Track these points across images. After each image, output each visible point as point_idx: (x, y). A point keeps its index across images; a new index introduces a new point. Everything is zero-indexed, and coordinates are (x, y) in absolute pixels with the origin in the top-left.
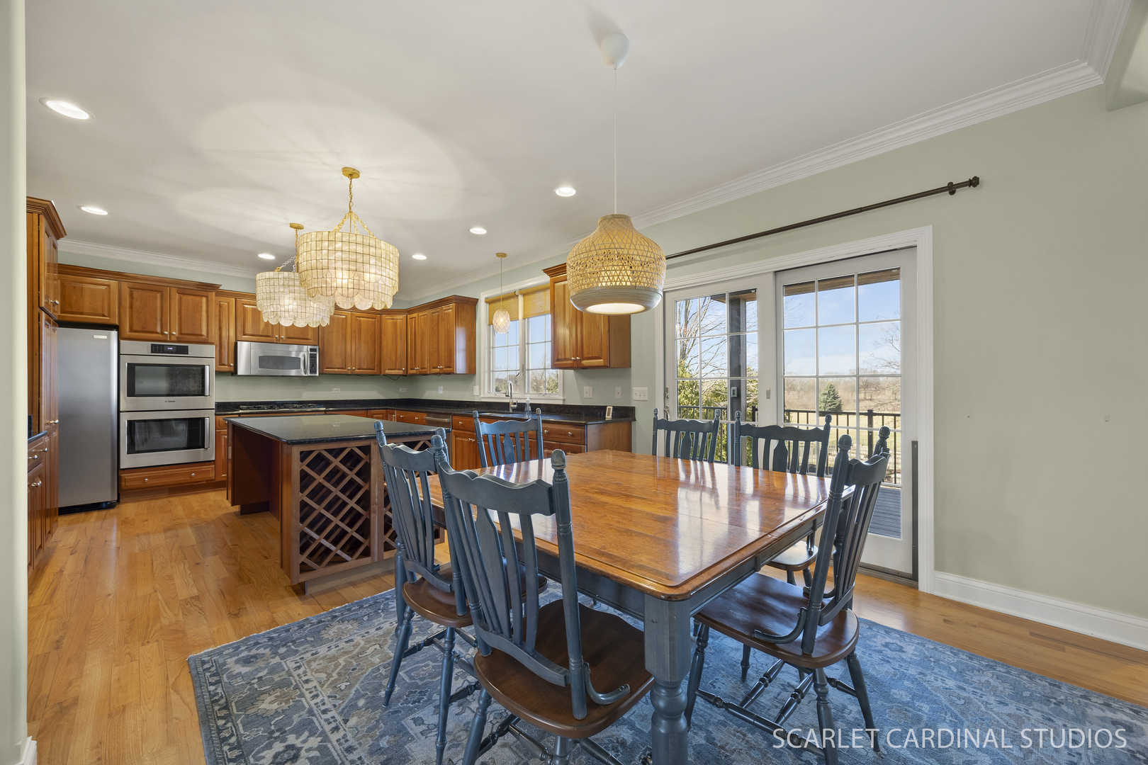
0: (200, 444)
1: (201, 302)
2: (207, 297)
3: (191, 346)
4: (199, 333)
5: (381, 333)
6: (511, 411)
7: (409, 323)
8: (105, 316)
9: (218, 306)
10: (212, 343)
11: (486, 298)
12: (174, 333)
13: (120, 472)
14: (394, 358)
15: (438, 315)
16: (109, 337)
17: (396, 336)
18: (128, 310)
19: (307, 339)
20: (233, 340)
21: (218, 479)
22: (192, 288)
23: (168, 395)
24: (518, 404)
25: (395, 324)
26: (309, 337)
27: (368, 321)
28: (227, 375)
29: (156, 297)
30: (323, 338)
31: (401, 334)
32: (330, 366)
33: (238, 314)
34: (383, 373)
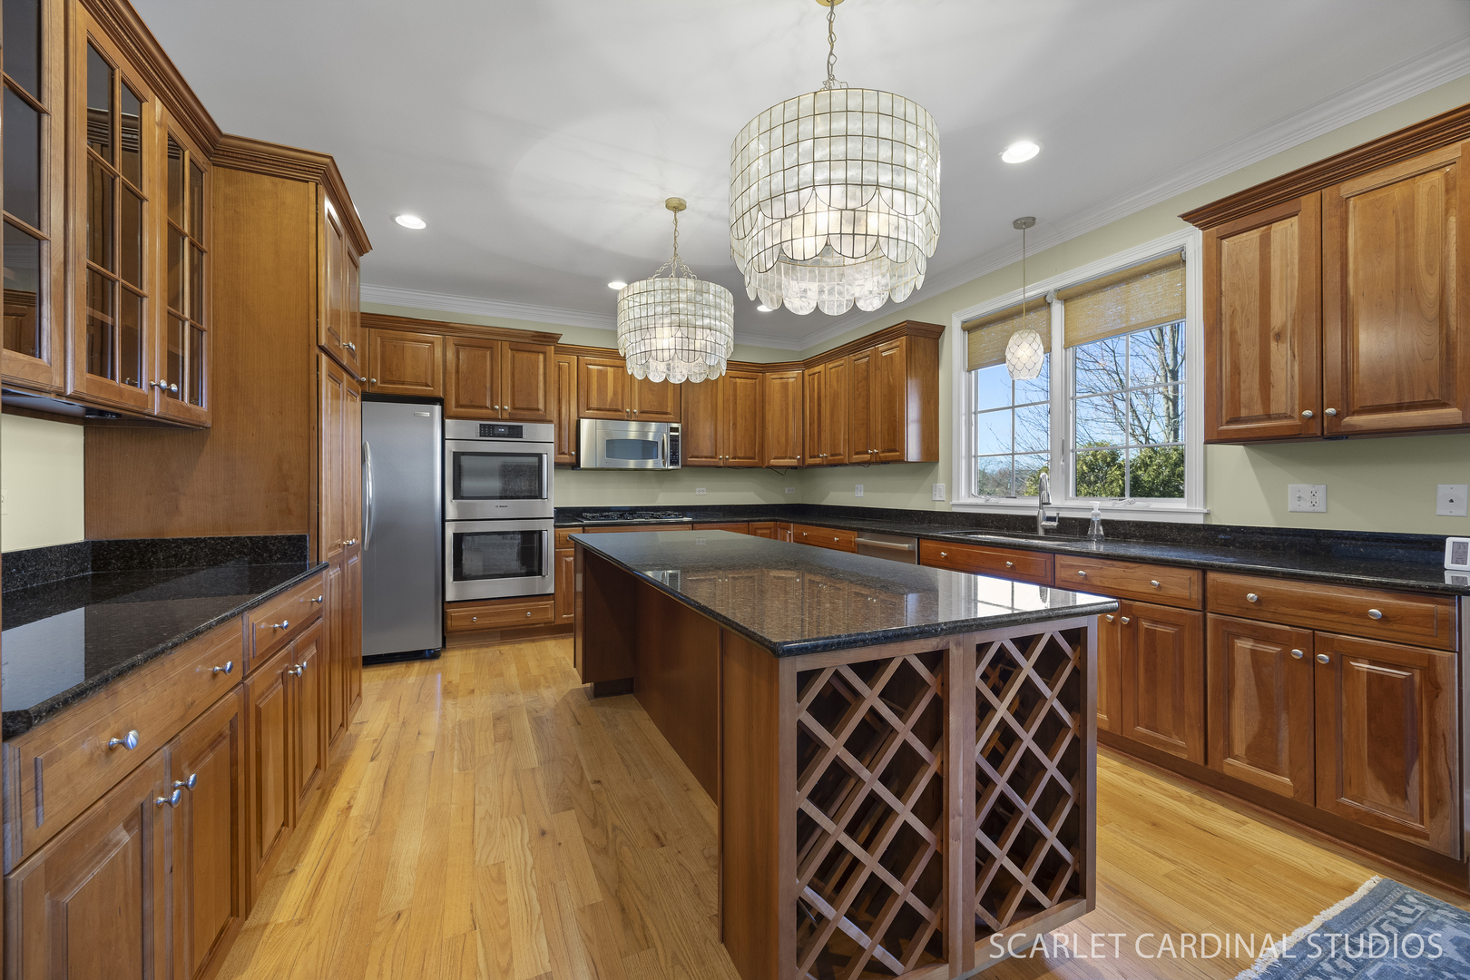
0: (536, 569)
1: (538, 362)
2: (544, 353)
3: (526, 426)
4: (535, 407)
5: (763, 401)
6: (1041, 533)
7: (807, 384)
8: (427, 386)
9: (557, 368)
10: (550, 422)
11: (963, 322)
12: (506, 407)
13: (445, 606)
14: (783, 439)
15: (868, 362)
16: (432, 414)
17: (787, 404)
18: (454, 376)
19: (666, 413)
20: (574, 417)
21: (559, 622)
22: (527, 341)
23: (501, 498)
24: (1062, 520)
25: (785, 386)
26: (669, 410)
27: (746, 383)
28: (567, 469)
29: (486, 357)
30: (686, 411)
31: (794, 401)
32: (696, 454)
33: (581, 379)
34: (766, 464)
